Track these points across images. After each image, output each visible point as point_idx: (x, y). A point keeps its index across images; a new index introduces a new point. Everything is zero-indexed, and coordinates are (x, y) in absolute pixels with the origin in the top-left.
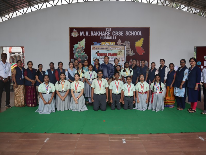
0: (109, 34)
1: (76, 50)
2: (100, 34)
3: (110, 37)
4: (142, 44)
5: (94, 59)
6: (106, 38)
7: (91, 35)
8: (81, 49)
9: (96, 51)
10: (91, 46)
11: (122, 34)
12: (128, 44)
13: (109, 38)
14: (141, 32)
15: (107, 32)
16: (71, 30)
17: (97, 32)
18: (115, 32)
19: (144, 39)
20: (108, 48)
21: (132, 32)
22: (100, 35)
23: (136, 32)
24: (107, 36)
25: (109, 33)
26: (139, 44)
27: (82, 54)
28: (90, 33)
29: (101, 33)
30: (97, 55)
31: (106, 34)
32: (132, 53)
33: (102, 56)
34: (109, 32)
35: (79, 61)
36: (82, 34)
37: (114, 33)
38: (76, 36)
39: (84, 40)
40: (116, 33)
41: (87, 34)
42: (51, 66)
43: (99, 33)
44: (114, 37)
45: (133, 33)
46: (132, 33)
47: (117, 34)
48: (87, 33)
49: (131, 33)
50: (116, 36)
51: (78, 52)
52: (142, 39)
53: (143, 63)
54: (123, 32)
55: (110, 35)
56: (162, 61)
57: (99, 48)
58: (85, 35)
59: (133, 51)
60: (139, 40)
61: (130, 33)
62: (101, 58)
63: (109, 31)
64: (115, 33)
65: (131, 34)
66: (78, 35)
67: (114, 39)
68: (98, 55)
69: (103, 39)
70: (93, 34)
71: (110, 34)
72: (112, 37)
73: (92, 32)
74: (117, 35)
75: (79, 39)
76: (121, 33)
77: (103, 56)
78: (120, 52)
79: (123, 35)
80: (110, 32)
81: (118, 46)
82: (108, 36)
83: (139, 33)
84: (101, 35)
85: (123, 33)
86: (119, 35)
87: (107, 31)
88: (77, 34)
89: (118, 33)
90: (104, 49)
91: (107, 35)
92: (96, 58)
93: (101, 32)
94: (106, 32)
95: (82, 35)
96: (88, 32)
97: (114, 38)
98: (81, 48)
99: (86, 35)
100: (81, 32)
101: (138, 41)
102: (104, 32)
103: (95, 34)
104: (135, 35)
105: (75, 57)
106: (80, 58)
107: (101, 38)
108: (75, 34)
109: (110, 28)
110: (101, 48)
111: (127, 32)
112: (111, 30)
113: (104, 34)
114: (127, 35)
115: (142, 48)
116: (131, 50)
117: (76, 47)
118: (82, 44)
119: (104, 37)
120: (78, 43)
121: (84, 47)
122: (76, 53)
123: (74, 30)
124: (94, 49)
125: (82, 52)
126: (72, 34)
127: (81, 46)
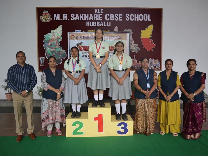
0: (100, 17)
1: (48, 43)
2: (86, 18)
3: (102, 22)
4: (151, 33)
6: (95, 24)
7: (72, 19)
8: (55, 42)
9: (77, 42)
10: (68, 33)
11: (120, 17)
13: (100, 24)
14: (149, 15)
15: (97, 15)
16: (40, 11)
17: (80, 15)
18: (109, 15)
19: (154, 27)
21: (135, 15)
22: (85, 20)
23: (141, 16)
24: (96, 21)
26: (147, 33)
27: (57, 50)
28: (69, 17)
29: (86, 16)
31: (96, 18)
32: (135, 48)
33: (87, 51)
34: (99, 15)
36: (57, 17)
37: (108, 17)
38: (48, 21)
39: (60, 28)
40: (111, 17)
41: (65, 18)
43: (84, 17)
44: (107, 22)
45: (137, 16)
46: (135, 17)
47: (112, 18)
48: (65, 16)
49: (134, 17)
50: (111, 21)
51: (51, 47)
52: (151, 27)
54: (122, 15)
55: (101, 20)
57: (82, 37)
58: (63, 19)
59: (137, 45)
60: (146, 29)
61: (133, 17)
63: (100, 13)
64: (109, 17)
65: (133, 19)
66: (51, 19)
67: (107, 26)
68: (80, 50)
70: (75, 17)
71: (101, 17)
72: (104, 22)
73: (72, 15)
74: (113, 20)
75: (53, 25)
76: (118, 17)
79: (122, 20)
80: (101, 15)
81: (115, 34)
82: (98, 21)
83: (147, 18)
84: (88, 20)
85: (121, 16)
86: (115, 19)
87: (96, 13)
88: (49, 18)
89: (114, 17)
91: (97, 20)
93: (88, 15)
95: (57, 20)
96: (66, 15)
97: (109, 24)
98: (56, 41)
99: (64, 19)
100: (55, 15)
101: (144, 29)
102: (91, 15)
104: (140, 20)
105: (46, 54)
107: (88, 24)
109: (102, 8)
110: (86, 37)
111: (128, 16)
112: (102, 11)
113: (91, 18)
114: (128, 20)
115: (150, 40)
116: (135, 43)
117: (48, 39)
118: (57, 33)
119: (92, 22)
120: (50, 33)
121: (61, 39)
122: (47, 48)
123: (45, 12)
124: (73, 39)
125: (57, 46)
126: (42, 18)
127: (55, 37)
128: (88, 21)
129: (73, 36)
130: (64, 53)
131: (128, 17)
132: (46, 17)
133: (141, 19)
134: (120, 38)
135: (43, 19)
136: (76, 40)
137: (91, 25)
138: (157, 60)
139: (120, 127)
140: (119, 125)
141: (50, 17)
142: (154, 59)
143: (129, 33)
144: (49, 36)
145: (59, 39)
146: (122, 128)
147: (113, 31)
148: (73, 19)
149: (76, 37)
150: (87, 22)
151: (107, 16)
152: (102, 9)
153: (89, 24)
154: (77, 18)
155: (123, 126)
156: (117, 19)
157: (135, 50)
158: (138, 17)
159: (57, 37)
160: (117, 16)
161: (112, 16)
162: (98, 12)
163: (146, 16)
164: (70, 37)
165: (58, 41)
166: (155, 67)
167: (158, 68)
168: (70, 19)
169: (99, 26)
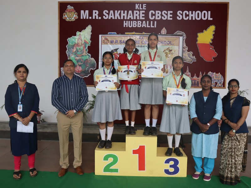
0: (141, 15)
1: (73, 48)
2: (124, 16)
3: (144, 22)
4: (212, 37)
6: (136, 24)
7: (104, 17)
8: (82, 48)
9: (112, 47)
10: (100, 36)
11: (169, 15)
13: (142, 24)
14: (209, 12)
15: (138, 12)
17: (116, 11)
18: (154, 13)
19: (216, 28)
20: (141, 42)
21: (190, 12)
22: (122, 18)
23: (198, 14)
24: (137, 20)
25: (143, 13)
27: (84, 58)
28: (101, 14)
29: (124, 13)
31: (136, 17)
32: (189, 57)
34: (141, 12)
35: (78, 71)
36: (85, 15)
37: (152, 15)
38: (73, 19)
39: (89, 29)
40: (157, 15)
41: (95, 16)
43: (120, 15)
44: (152, 22)
45: (192, 14)
46: (191, 15)
47: (158, 17)
48: (96, 13)
49: (188, 15)
50: (157, 20)
51: (76, 53)
52: (212, 28)
54: (172, 12)
55: (144, 18)
57: (119, 42)
58: (92, 18)
59: (191, 53)
60: (204, 31)
61: (186, 15)
63: (143, 10)
64: (155, 15)
65: (188, 17)
66: (77, 17)
67: (152, 26)
69: (129, 26)
70: (109, 15)
71: (144, 15)
72: (148, 22)
73: (105, 12)
74: (159, 18)
75: (80, 25)
76: (167, 14)
78: (167, 51)
79: (171, 19)
80: (144, 12)
82: (140, 20)
83: (207, 16)
84: (125, 18)
85: (171, 14)
86: (163, 18)
87: (137, 10)
89: (162, 15)
91: (138, 18)
93: (126, 12)
94: (135, 12)
95: (85, 18)
96: (97, 12)
97: (153, 25)
98: (83, 46)
99: (94, 18)
100: (82, 12)
101: (202, 32)
102: (130, 12)
103: (111, 16)
104: (197, 19)
106: (80, 66)
107: (125, 24)
109: (145, 3)
110: (124, 41)
111: (180, 13)
112: (145, 7)
113: (130, 15)
114: (181, 19)
115: (211, 47)
116: (188, 51)
117: (72, 43)
118: (85, 36)
119: (132, 22)
120: (75, 35)
121: (90, 44)
122: (71, 55)
123: (69, 7)
124: (107, 43)
125: (84, 53)
126: (65, 15)
127: (82, 41)
128: (126, 20)
129: (107, 39)
130: (93, 62)
131: (181, 15)
132: (70, 15)
133: (198, 17)
134: (170, 43)
135: (67, 17)
136: (110, 46)
137: (130, 25)
138: (219, 73)
139: (168, 165)
140: (167, 161)
141: (76, 15)
142: (215, 73)
143: (182, 37)
144: (73, 40)
145: (87, 44)
146: (171, 166)
147: (160, 34)
148: (106, 17)
149: (110, 42)
150: (124, 22)
151: (152, 13)
152: (146, 5)
153: (127, 24)
154: (111, 17)
155: (172, 163)
156: (164, 17)
157: (189, 60)
158: (194, 15)
159: (85, 41)
160: (165, 13)
161: (158, 13)
162: (139, 8)
163: (205, 13)
164: (102, 41)
165: (85, 47)
166: (216, 83)
167: (220, 85)
168: (102, 18)
169: (140, 26)
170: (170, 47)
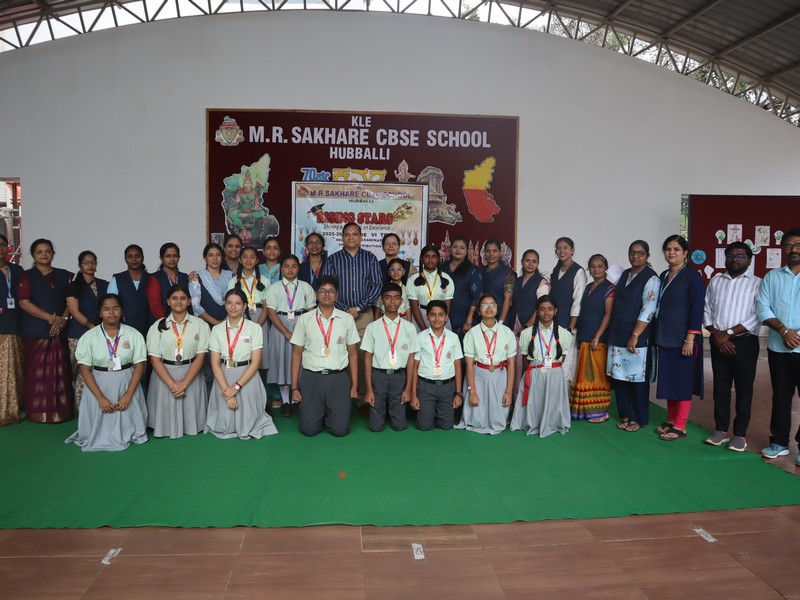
0: (363, 137)
1: (234, 197)
2: (330, 139)
3: (367, 149)
4: (490, 178)
5: (305, 235)
6: (352, 153)
7: (293, 139)
8: (252, 196)
9: (313, 202)
10: (293, 183)
11: (413, 138)
12: (434, 180)
13: (363, 153)
14: (485, 134)
15: (356, 131)
16: (215, 119)
17: (316, 129)
18: (385, 133)
19: (497, 163)
20: (360, 194)
21: (451, 133)
22: (327, 142)
23: (465, 136)
24: (354, 146)
25: (365, 134)
26: (479, 178)
27: (256, 215)
28: (287, 134)
29: (330, 133)
30: (315, 218)
31: (353, 140)
32: (450, 213)
33: (335, 224)
34: (362, 131)
35: (245, 240)
36: (257, 134)
37: (383, 137)
38: (235, 142)
39: (265, 160)
40: (391, 137)
41: (277, 138)
42: (130, 261)
43: (323, 135)
44: (381, 150)
45: (454, 135)
46: (451, 139)
47: (393, 140)
48: (277, 131)
49: (447, 139)
50: (391, 147)
51: (240, 207)
52: (490, 163)
53: (495, 251)
54: (417, 132)
55: (367, 143)
56: (564, 244)
57: (324, 193)
58: (271, 140)
59: (453, 207)
60: (476, 166)
61: (444, 139)
62: (332, 230)
63: (365, 128)
64: (387, 137)
65: (446, 142)
66: (243, 139)
67: (381, 158)
68: (320, 220)
69: (341, 157)
70: (303, 136)
71: (367, 137)
72: (374, 149)
73: (295, 130)
74: (395, 143)
75: (247, 153)
76: (409, 137)
77: (339, 225)
78: (403, 209)
79: (417, 145)
80: (367, 131)
81: (397, 187)
82: (359, 146)
83: (479, 139)
84: (333, 142)
85: (416, 135)
86: (401, 142)
87: (355, 127)
88: (238, 136)
89: (399, 138)
90: (344, 195)
91: (356, 143)
92: (310, 232)
93: (334, 130)
94: (351, 131)
95: (257, 141)
96: (281, 130)
97: (384, 155)
98: (254, 192)
99: (274, 141)
100: (252, 129)
101: (473, 168)
102: (342, 131)
103: (307, 138)
104: (463, 145)
105: (229, 224)
106: (248, 229)
107: (333, 153)
108: (229, 136)
109: (369, 115)
110: (332, 192)
111: (432, 134)
112: (370, 122)
113: (342, 137)
114: (433, 144)
115: (488, 196)
116: (448, 203)
119: (344, 149)
120: (239, 172)
122: (231, 209)
123: (227, 120)
124: (303, 196)
125: (257, 206)
126: (219, 135)
127: (251, 183)
128: (336, 145)
129: (304, 189)
130: (273, 223)
131: (434, 138)
132: (229, 134)
133: (465, 142)
135: (223, 138)
136: (310, 200)
138: (504, 244)
141: (240, 134)
143: (428, 186)
144: (235, 181)
148: (297, 139)
150: (331, 148)
151: (382, 133)
152: (370, 118)
153: (336, 153)
156: (404, 141)
157: (449, 219)
160: (405, 134)
161: (393, 134)
162: (358, 124)
163: (476, 136)
164: (297, 193)
165: (258, 194)
168: (290, 141)
169: (360, 157)
170: (408, 202)
